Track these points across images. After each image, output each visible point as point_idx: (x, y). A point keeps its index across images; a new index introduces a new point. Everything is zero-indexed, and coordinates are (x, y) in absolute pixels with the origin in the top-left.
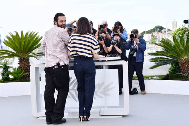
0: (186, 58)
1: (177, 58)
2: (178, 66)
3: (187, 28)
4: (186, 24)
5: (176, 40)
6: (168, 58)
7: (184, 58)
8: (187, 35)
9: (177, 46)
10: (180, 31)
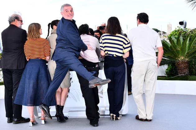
0: (183, 58)
1: (173, 58)
2: (175, 66)
3: (183, 29)
4: (182, 26)
5: (173, 41)
6: (165, 58)
7: (181, 58)
8: (183, 37)
9: (174, 47)
10: (176, 32)
